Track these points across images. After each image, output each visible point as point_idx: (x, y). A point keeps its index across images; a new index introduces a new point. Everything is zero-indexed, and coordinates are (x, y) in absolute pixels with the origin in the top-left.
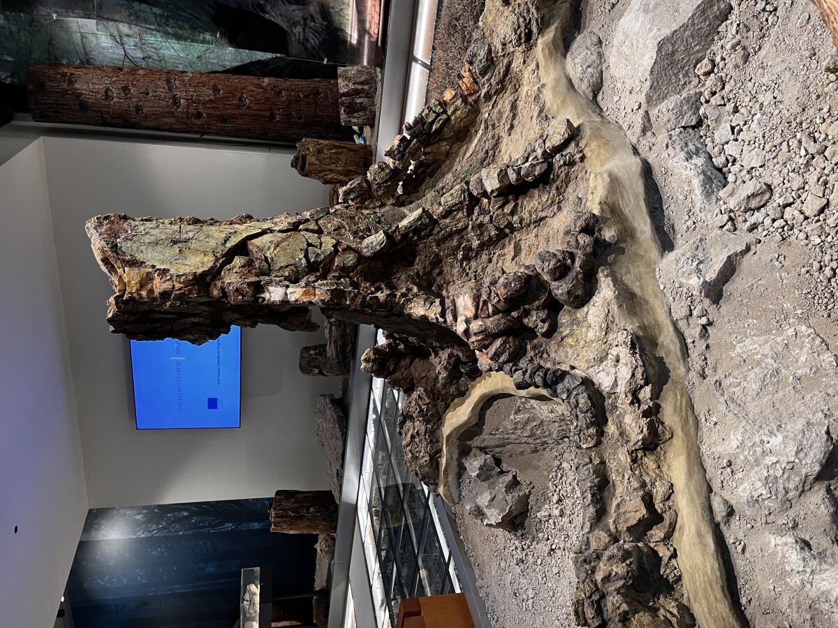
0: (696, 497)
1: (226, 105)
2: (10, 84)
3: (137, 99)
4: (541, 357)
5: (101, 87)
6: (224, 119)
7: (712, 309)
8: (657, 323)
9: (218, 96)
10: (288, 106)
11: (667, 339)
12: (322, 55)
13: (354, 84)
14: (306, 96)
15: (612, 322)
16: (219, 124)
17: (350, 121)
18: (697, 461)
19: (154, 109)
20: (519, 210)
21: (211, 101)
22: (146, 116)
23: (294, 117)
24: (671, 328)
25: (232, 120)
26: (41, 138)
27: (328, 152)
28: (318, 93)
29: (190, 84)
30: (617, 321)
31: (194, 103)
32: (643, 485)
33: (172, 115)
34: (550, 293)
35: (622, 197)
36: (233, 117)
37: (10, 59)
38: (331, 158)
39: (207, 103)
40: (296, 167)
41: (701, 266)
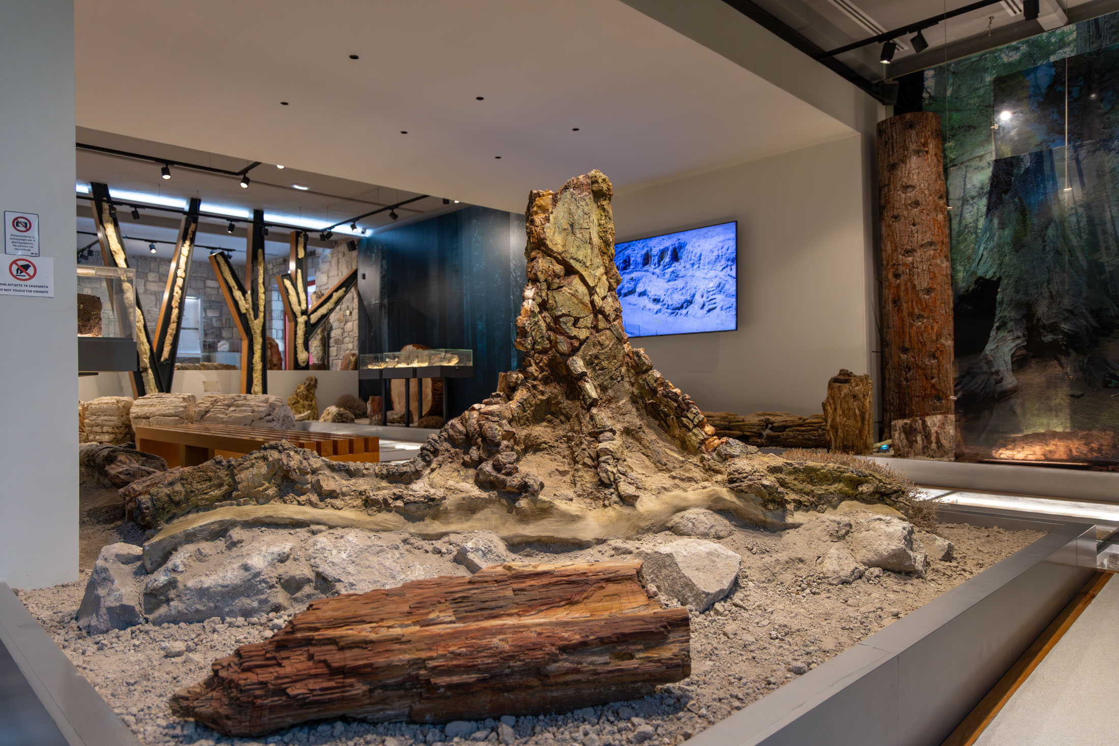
0: (326, 517)
1: (912, 302)
2: (922, 98)
3: (906, 216)
4: (449, 457)
5: (915, 179)
6: (896, 301)
7: (451, 557)
8: (449, 523)
9: (921, 294)
10: (918, 367)
11: (436, 527)
12: (960, 394)
13: (937, 432)
14: (933, 386)
15: (453, 493)
16: (891, 296)
17: (896, 430)
18: (349, 525)
19: (898, 232)
20: (586, 469)
21: (914, 287)
22: (889, 226)
23: (906, 373)
24: (444, 531)
25: (896, 309)
26: (859, 134)
27: (855, 406)
28: (939, 399)
29: (931, 265)
30: (454, 495)
31: (910, 270)
32: (344, 494)
33: (895, 250)
34: (486, 460)
35: (557, 521)
36: (899, 310)
37: (949, 93)
38: (849, 409)
39: (912, 283)
40: (840, 374)
41: (480, 553)
